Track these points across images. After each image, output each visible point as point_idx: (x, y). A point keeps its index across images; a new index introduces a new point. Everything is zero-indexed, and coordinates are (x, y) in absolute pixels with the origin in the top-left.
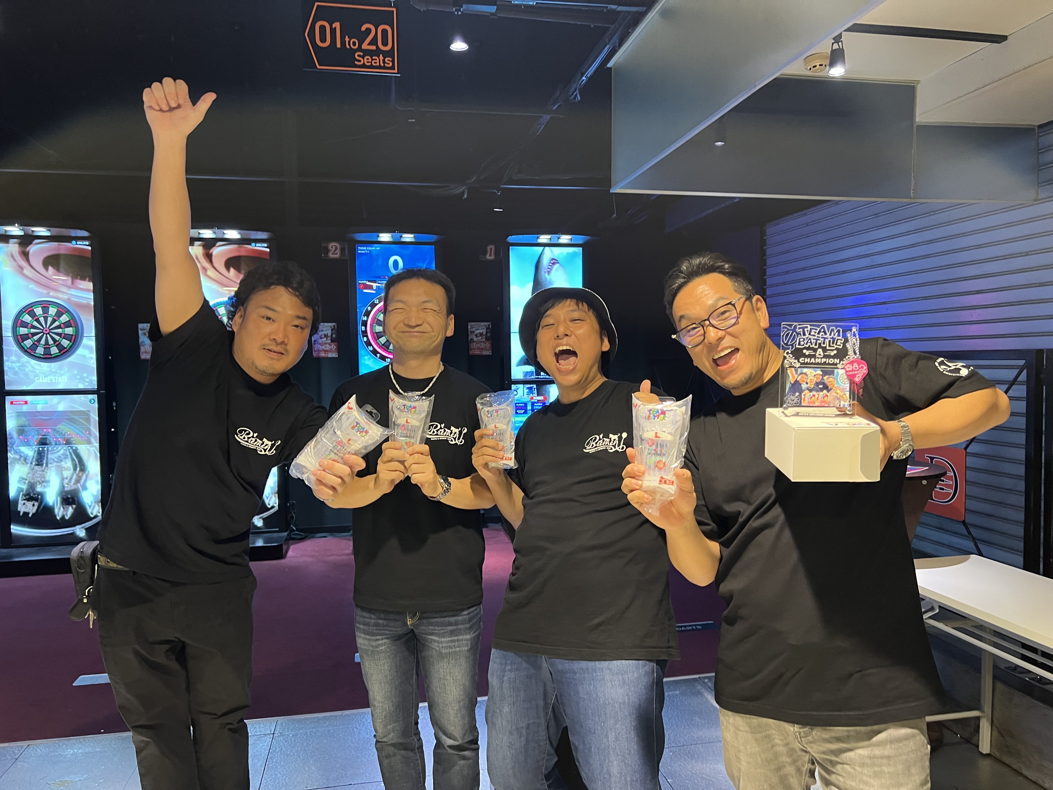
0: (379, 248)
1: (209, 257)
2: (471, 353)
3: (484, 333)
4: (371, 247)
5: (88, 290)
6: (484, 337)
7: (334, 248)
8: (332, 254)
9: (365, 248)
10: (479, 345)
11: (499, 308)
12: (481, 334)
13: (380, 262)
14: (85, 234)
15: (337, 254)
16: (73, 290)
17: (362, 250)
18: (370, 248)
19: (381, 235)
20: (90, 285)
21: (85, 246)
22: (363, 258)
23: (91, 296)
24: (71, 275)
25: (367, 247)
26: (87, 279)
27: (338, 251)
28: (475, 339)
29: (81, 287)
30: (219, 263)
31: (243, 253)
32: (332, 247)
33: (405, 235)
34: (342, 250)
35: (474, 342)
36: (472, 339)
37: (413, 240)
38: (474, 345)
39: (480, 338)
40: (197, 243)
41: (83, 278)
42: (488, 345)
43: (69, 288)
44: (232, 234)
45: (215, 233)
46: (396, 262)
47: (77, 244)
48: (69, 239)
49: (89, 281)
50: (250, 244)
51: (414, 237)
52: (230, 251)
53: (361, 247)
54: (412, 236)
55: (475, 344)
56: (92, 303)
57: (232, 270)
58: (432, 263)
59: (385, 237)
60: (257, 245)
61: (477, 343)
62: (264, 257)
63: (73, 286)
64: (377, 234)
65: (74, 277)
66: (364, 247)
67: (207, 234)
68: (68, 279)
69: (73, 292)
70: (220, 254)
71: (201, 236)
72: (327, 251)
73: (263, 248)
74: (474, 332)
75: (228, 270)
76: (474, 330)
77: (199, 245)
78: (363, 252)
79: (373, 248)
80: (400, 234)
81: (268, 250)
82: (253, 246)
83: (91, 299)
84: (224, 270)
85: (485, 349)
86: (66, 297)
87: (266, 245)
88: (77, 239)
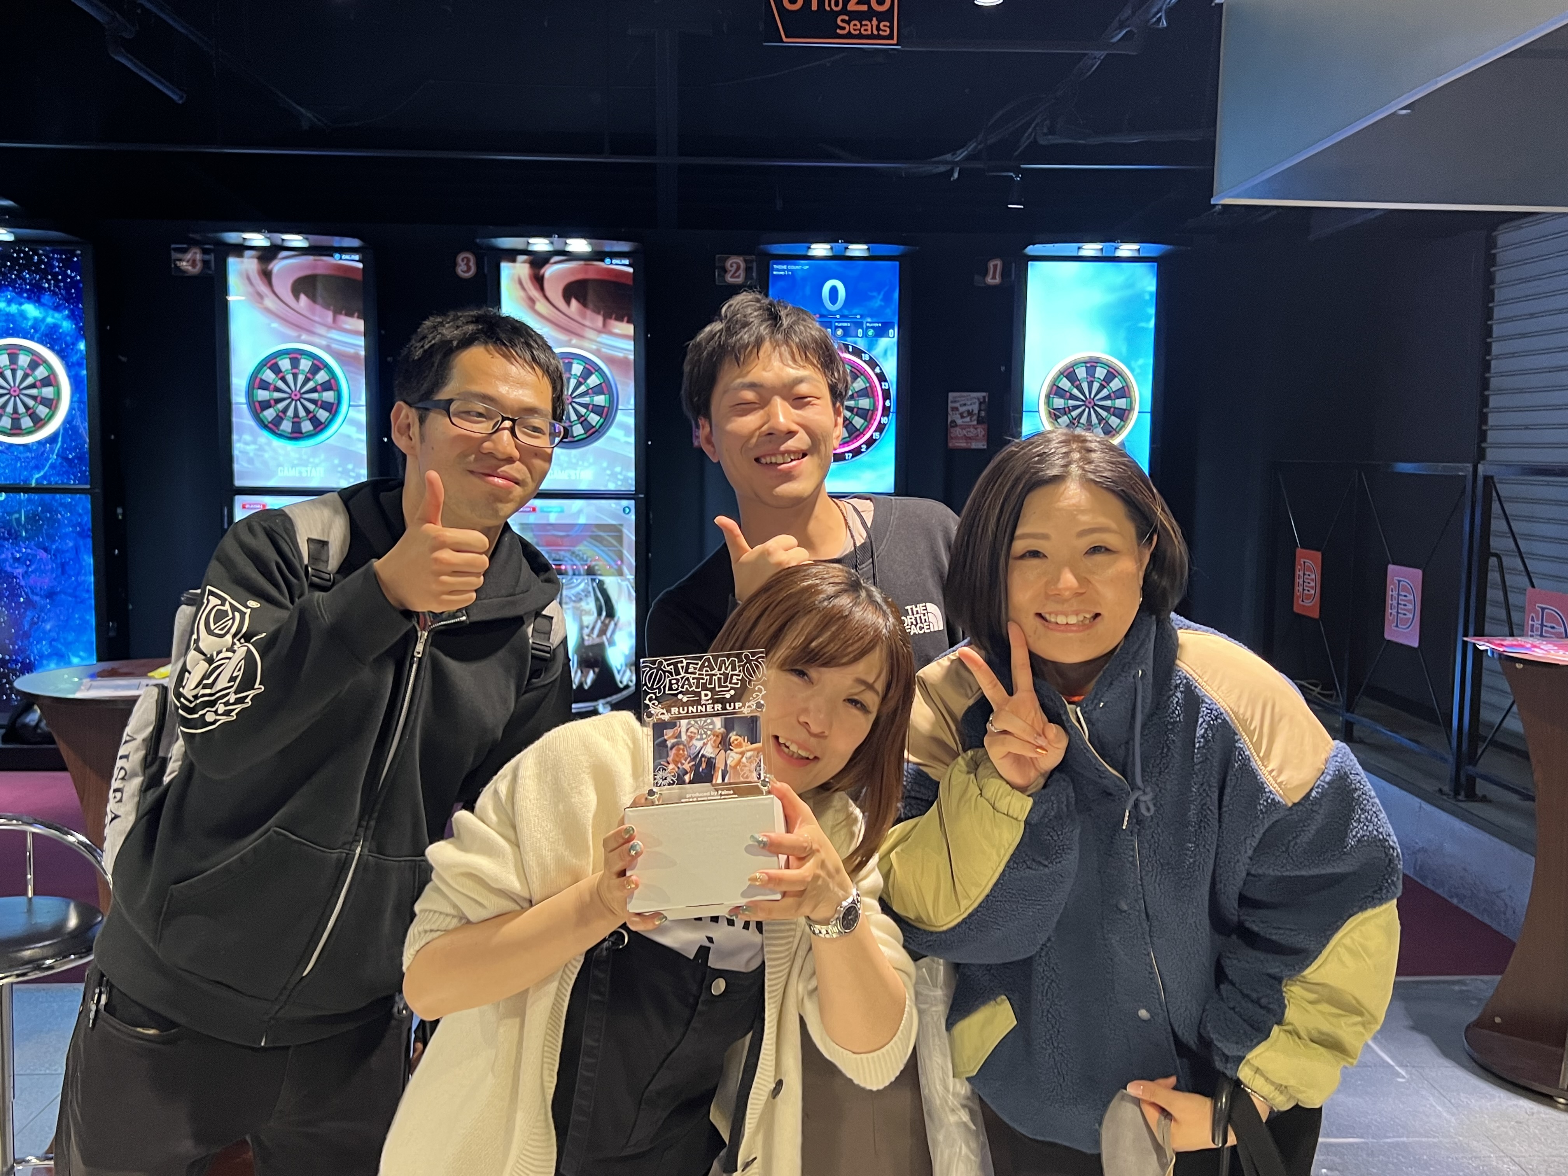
0: (807, 267)
1: (538, 280)
2: (950, 445)
3: (976, 411)
4: (795, 265)
5: (356, 333)
6: (975, 417)
7: (735, 265)
8: (732, 277)
9: (785, 267)
10: (965, 432)
11: (1003, 369)
12: (970, 413)
13: (808, 291)
14: (355, 243)
15: (738, 277)
16: (334, 331)
17: (779, 269)
18: (793, 267)
19: (813, 246)
20: (359, 325)
21: (353, 261)
22: (781, 284)
23: (361, 341)
24: (332, 308)
25: (787, 265)
26: (356, 315)
27: (741, 272)
28: (959, 421)
29: (347, 327)
30: (554, 291)
31: (591, 275)
32: (732, 266)
33: (851, 247)
34: (748, 270)
35: (956, 426)
36: (953, 421)
37: (865, 254)
38: (957, 432)
39: (968, 419)
40: (521, 258)
41: (350, 314)
42: (981, 431)
43: (330, 328)
44: (579, 245)
45: (552, 243)
46: (834, 291)
47: (341, 259)
48: (329, 251)
49: (359, 317)
50: (603, 260)
51: (868, 249)
52: (572, 271)
53: (777, 264)
54: (865, 247)
55: (958, 429)
56: (363, 353)
57: (574, 302)
58: (893, 291)
59: (820, 249)
60: (614, 261)
61: (962, 429)
62: (623, 280)
63: (335, 325)
64: (808, 245)
65: (337, 312)
66: (783, 264)
67: (540, 244)
68: (330, 315)
69: (335, 335)
70: (558, 276)
71: (531, 248)
72: (725, 271)
73: (622, 266)
74: (957, 409)
75: (568, 302)
76: (957, 405)
77: (525, 262)
78: (782, 273)
79: (797, 267)
80: (845, 245)
81: (631, 270)
82: (607, 264)
83: (360, 346)
84: (560, 303)
85: (975, 438)
86: (324, 342)
87: (627, 262)
88: (342, 250)
